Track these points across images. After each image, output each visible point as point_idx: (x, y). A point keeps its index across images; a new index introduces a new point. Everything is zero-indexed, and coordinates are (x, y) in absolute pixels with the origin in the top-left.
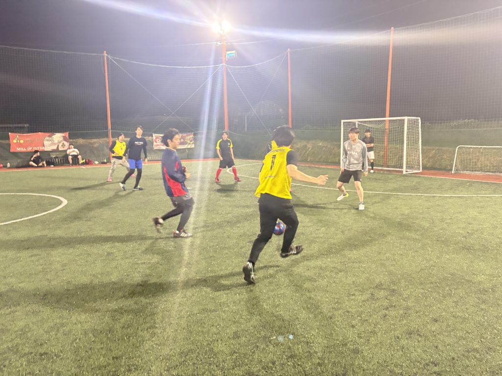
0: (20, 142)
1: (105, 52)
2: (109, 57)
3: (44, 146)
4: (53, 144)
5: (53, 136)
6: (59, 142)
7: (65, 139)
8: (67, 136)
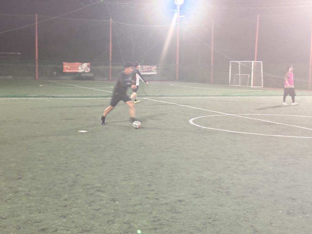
1: (111, 19)
2: (113, 22)
3: (78, 70)
4: (82, 69)
5: (83, 65)
6: (85, 68)
8: (90, 65)
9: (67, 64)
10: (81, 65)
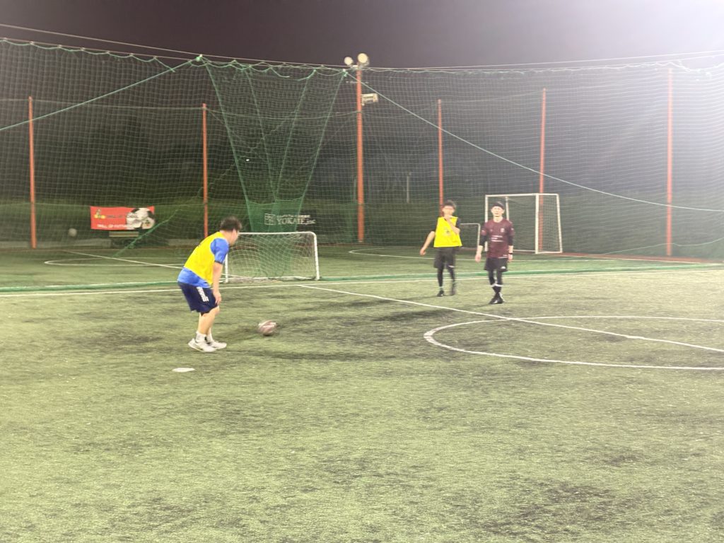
0: (100, 217)
1: (204, 105)
2: (210, 111)
3: (126, 224)
4: (137, 221)
5: (137, 212)
6: (143, 220)
10: (133, 212)
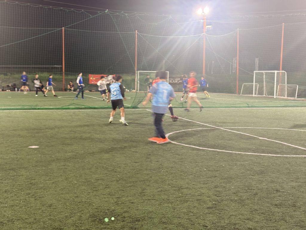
0: (93, 79)
1: (136, 31)
2: (139, 33)
7: (113, 78)
8: (115, 77)
9: (93, 75)
10: (106, 77)
